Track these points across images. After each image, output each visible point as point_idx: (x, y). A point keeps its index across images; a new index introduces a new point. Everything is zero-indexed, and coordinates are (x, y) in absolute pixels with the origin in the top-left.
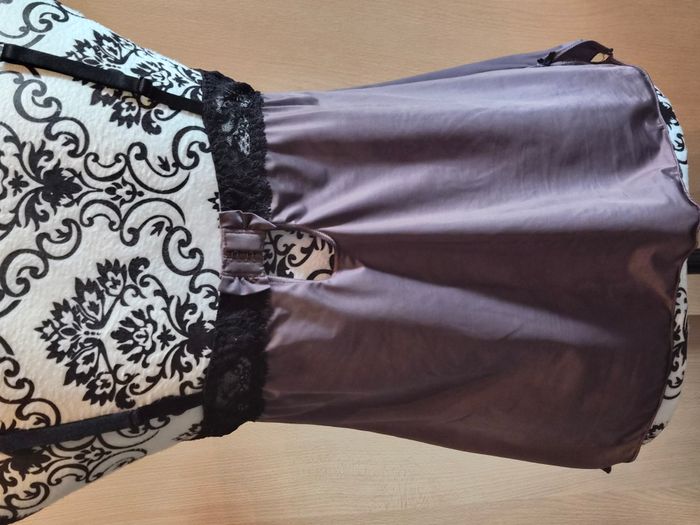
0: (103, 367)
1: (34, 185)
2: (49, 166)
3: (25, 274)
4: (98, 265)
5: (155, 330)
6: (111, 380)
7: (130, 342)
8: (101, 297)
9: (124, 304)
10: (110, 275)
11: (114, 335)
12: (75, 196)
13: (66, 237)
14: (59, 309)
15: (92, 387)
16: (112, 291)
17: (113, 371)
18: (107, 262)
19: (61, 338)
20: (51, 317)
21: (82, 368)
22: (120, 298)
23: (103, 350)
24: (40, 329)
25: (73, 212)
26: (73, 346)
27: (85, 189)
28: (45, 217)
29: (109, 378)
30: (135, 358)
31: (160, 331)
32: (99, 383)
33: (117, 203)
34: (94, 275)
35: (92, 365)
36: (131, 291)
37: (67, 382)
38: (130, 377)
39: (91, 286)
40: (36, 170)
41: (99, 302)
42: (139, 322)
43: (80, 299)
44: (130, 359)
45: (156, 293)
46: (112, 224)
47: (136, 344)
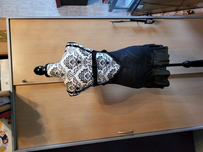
17: (85, 80)
22: (85, 72)
25: (80, 65)
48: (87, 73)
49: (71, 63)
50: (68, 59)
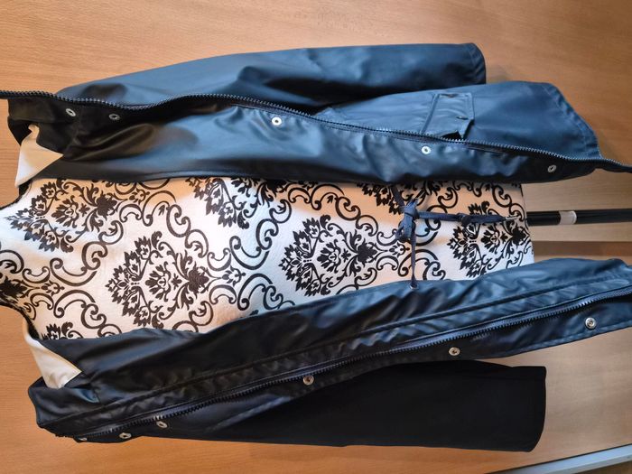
0: (142, 304)
1: (92, 208)
2: (98, 196)
3: (96, 256)
4: (136, 242)
5: (170, 278)
6: (147, 311)
7: (156, 286)
8: (138, 261)
9: (151, 263)
10: (142, 246)
11: (148, 283)
12: (115, 207)
13: (115, 231)
14: (118, 271)
15: (138, 316)
16: (144, 256)
17: (148, 305)
18: (140, 239)
19: (119, 289)
20: (113, 277)
21: (132, 305)
22: (149, 259)
23: (142, 293)
24: (107, 286)
25: (116, 217)
26: (126, 292)
27: (119, 202)
28: (101, 223)
29: (146, 309)
30: (159, 296)
31: (173, 277)
32: (141, 313)
33: (137, 203)
34: (134, 249)
35: (136, 302)
36: (155, 254)
37: (124, 313)
38: (158, 309)
39: (133, 256)
40: (92, 200)
41: (137, 264)
42: (161, 273)
43: (127, 264)
44: (157, 297)
45: (168, 253)
46: (137, 216)
47: (160, 287)
48: (158, 262)
49: (61, 221)
50: (41, 202)
